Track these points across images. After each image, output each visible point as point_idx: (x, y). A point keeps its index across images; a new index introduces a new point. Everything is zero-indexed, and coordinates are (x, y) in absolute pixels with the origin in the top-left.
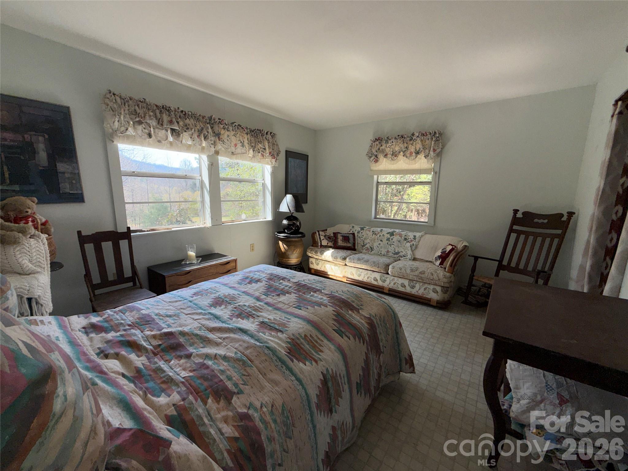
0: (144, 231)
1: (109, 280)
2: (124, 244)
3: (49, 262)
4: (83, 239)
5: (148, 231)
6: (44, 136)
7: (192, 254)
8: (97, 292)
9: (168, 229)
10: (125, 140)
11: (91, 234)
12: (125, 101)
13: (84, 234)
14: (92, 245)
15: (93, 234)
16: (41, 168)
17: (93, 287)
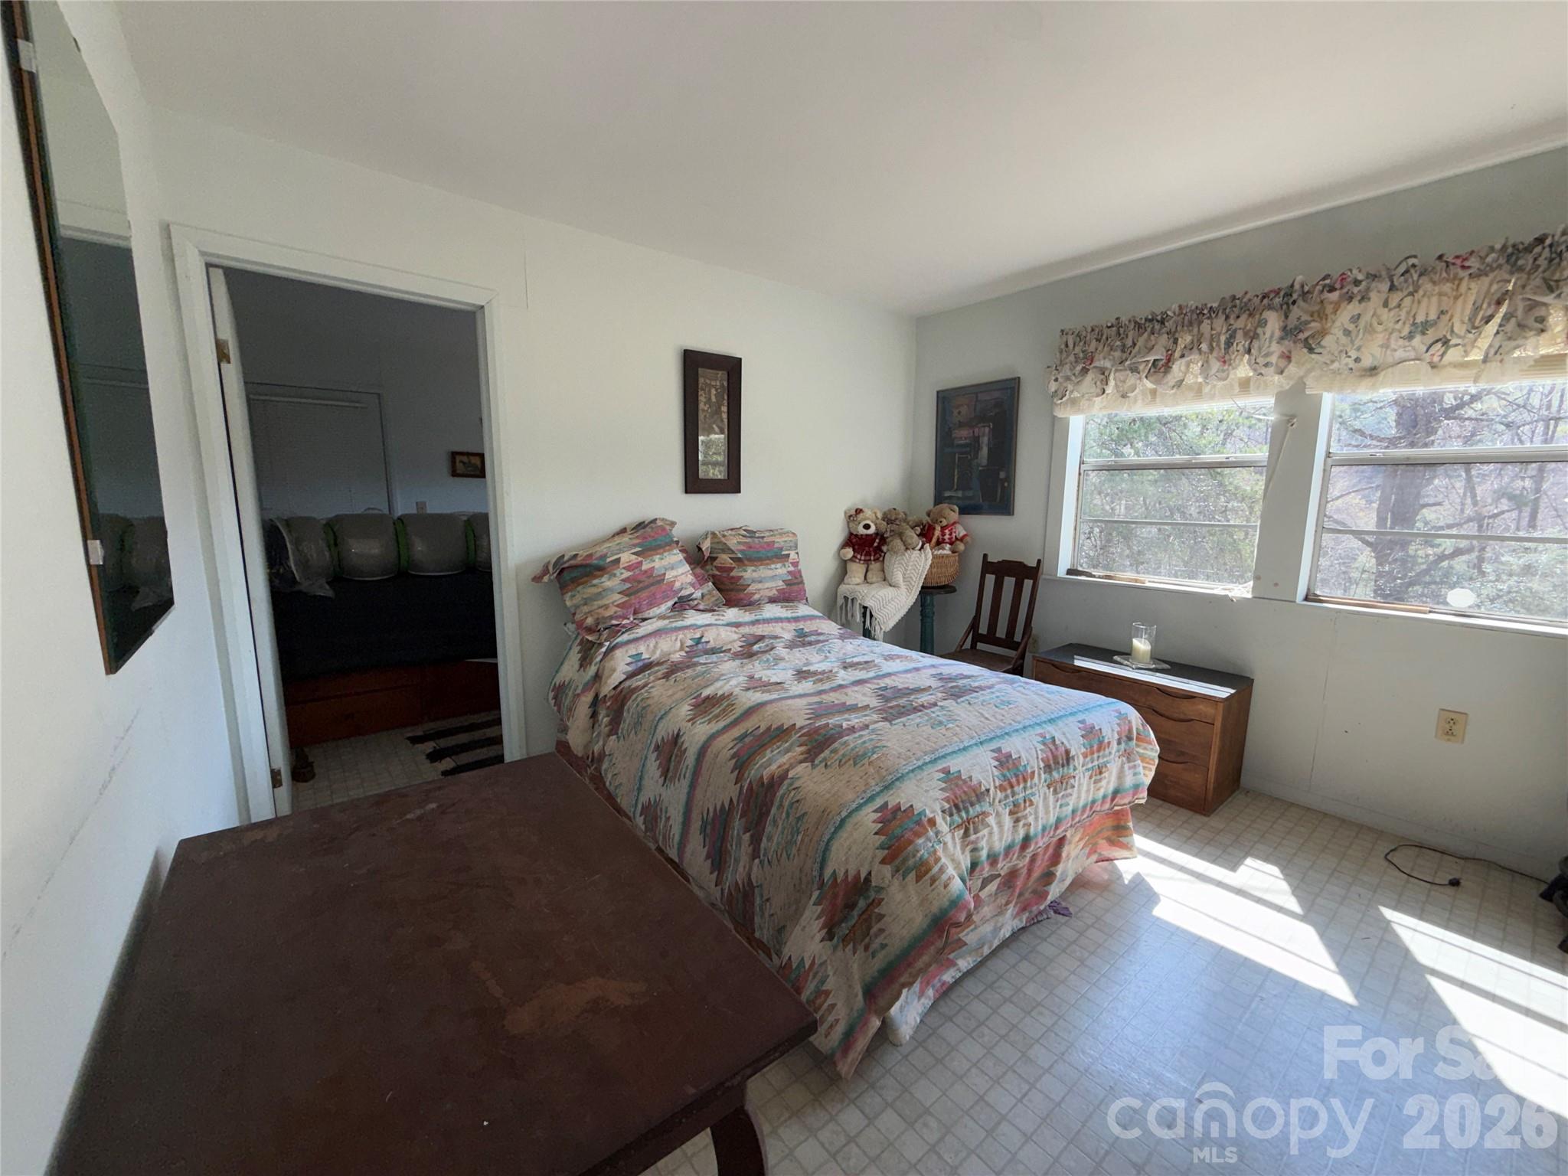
0: (1094, 576)
1: (997, 635)
2: (1028, 584)
3: (921, 584)
4: (988, 567)
5: (1099, 577)
6: (989, 426)
7: (1142, 645)
8: (980, 646)
9: (1136, 581)
10: (1068, 408)
11: (996, 561)
12: (1098, 334)
13: (990, 559)
14: (993, 577)
15: (999, 562)
16: (980, 468)
17: (978, 638)
